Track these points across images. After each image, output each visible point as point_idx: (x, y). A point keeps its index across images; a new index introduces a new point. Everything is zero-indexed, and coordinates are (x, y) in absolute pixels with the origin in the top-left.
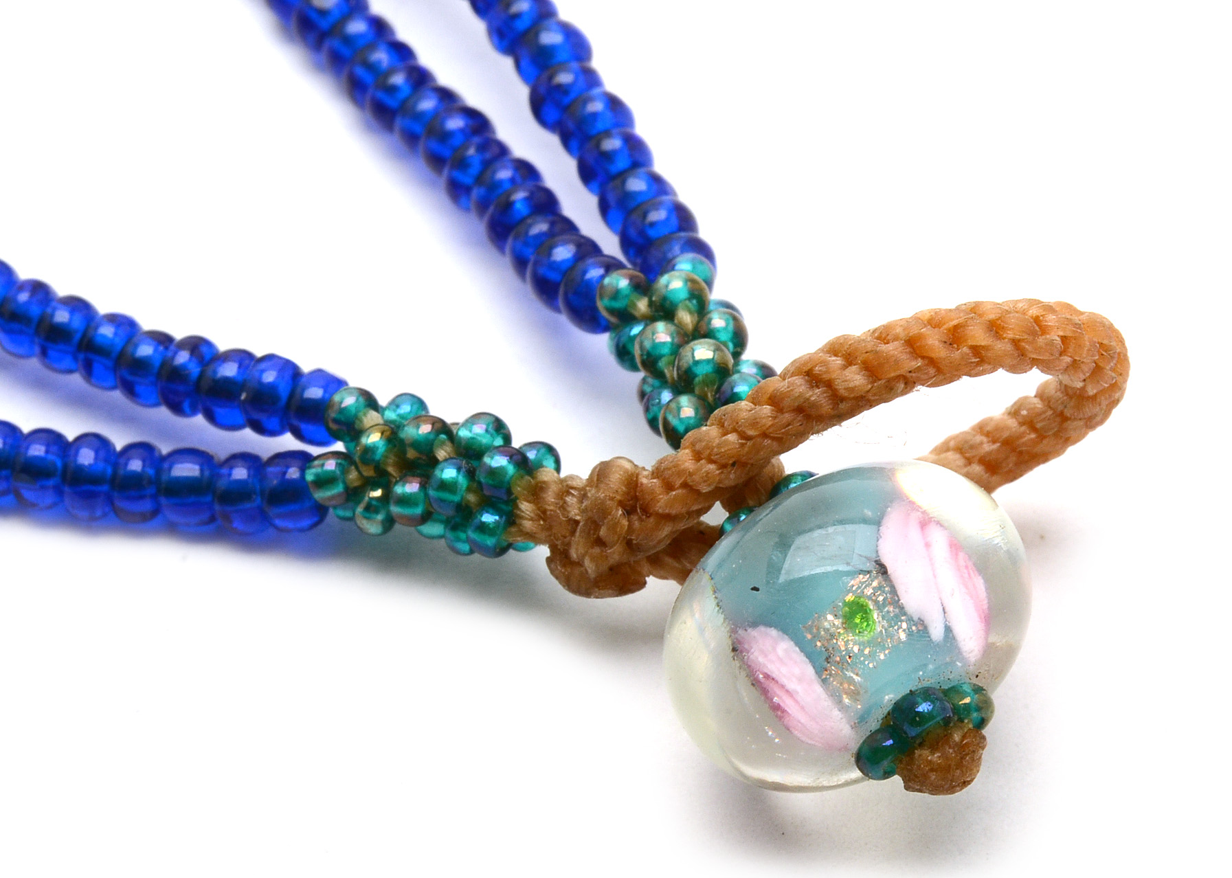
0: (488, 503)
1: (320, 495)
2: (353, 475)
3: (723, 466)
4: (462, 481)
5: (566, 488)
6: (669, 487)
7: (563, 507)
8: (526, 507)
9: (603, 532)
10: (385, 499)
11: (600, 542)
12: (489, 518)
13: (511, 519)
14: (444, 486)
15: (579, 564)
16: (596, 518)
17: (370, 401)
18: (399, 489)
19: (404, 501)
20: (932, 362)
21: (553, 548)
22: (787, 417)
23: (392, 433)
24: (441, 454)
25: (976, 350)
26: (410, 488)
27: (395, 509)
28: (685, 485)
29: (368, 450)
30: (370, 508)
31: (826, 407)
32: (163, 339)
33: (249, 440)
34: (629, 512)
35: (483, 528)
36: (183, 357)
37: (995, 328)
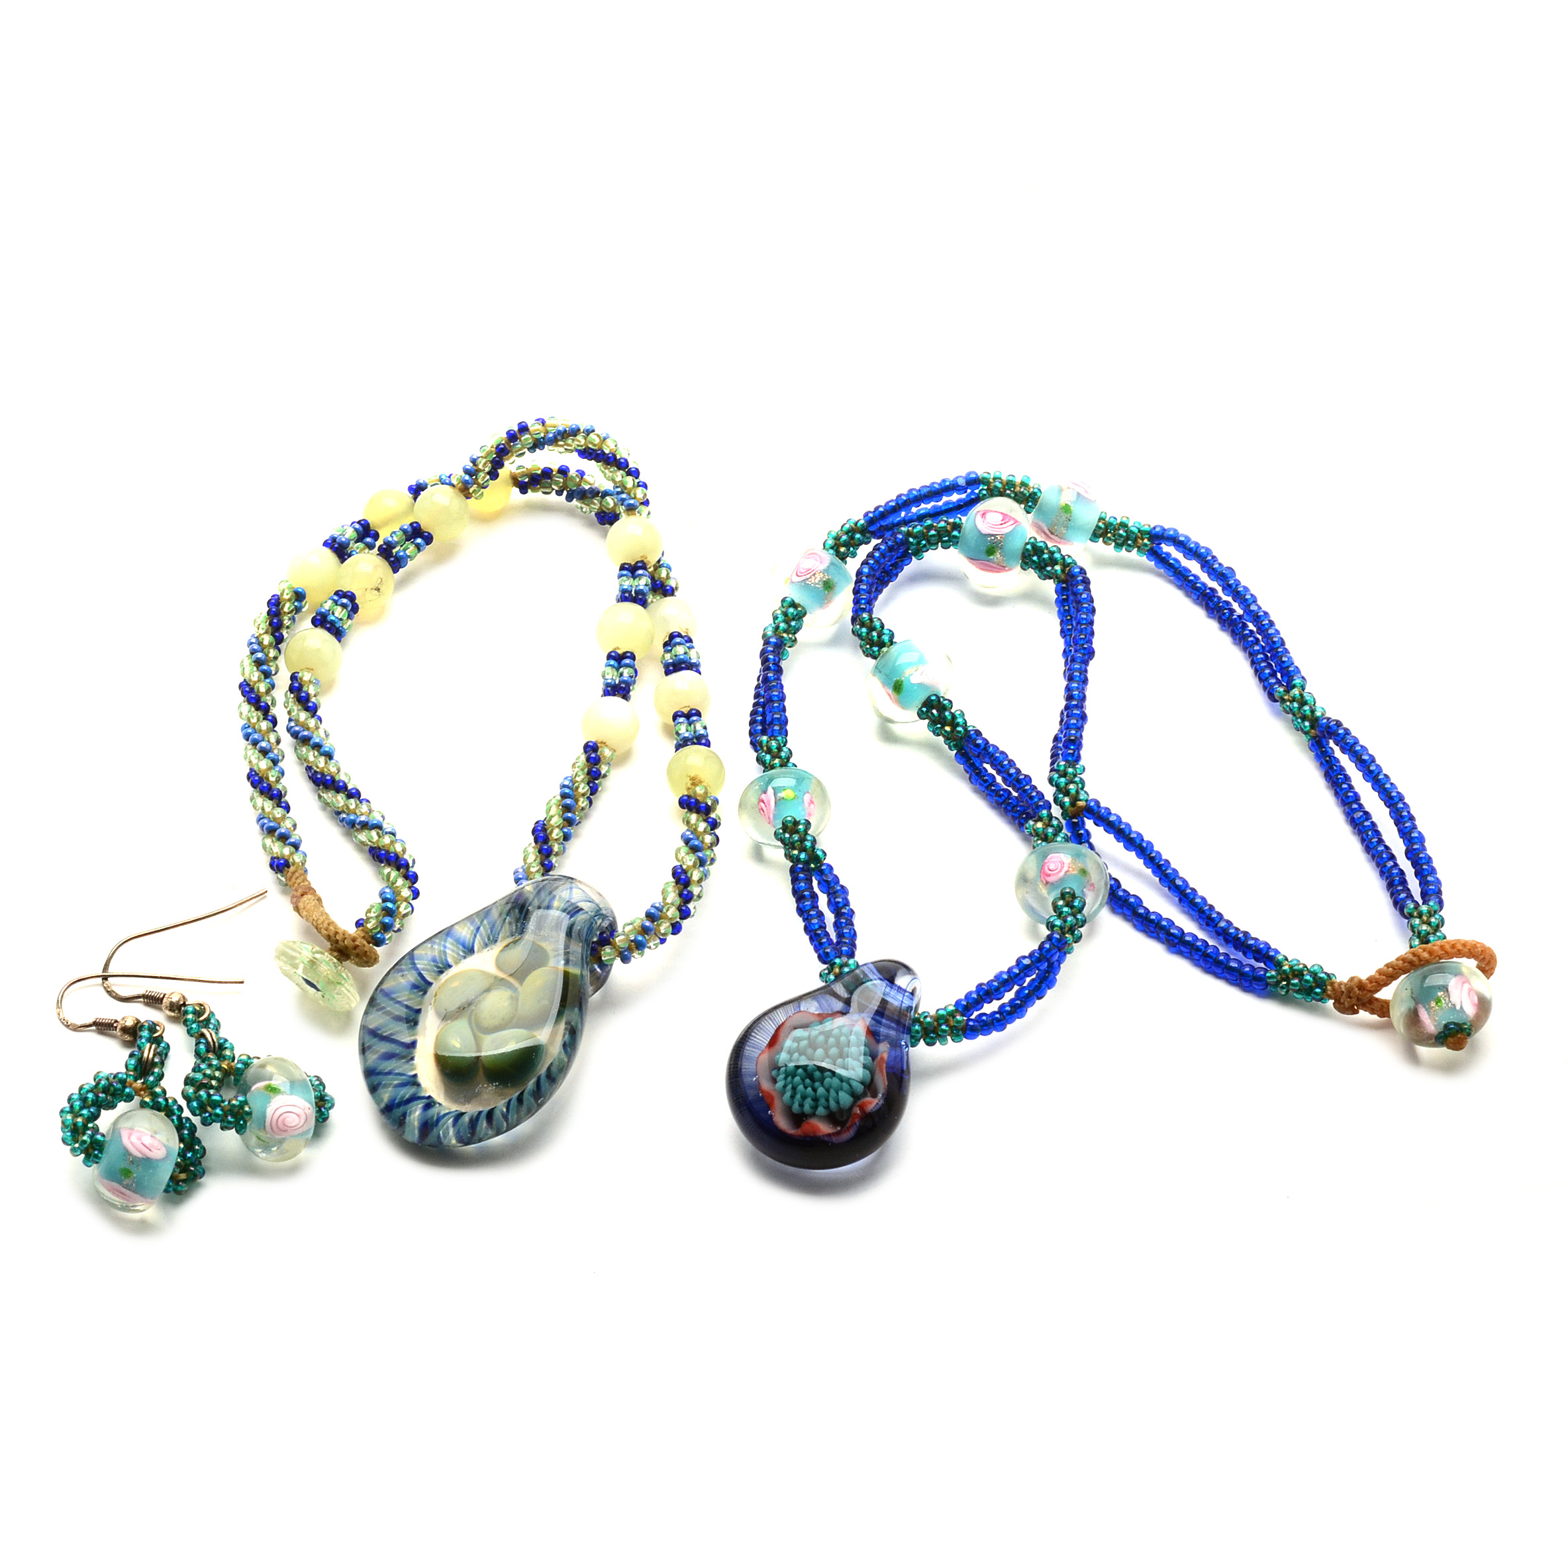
0: (1318, 986)
1: (1269, 980)
2: (1279, 977)
3: (1387, 977)
4: (1311, 979)
5: (1340, 984)
6: (1371, 982)
7: (1340, 988)
8: (1329, 987)
9: (1351, 995)
10: (1288, 985)
11: (1350, 997)
12: (1318, 990)
13: (1324, 991)
14: (1307, 981)
15: (1343, 1004)
16: (1350, 990)
17: (1286, 959)
18: (1292, 982)
19: (1294, 985)
20: (1447, 952)
21: (1336, 1000)
22: (1406, 964)
23: (1291, 967)
24: (1305, 973)
25: (1459, 950)
26: (1296, 981)
27: (1291, 987)
28: (1376, 982)
29: (1285, 971)
30: (1282, 988)
31: (1417, 963)
32: (1237, 929)
33: (1253, 962)
34: (1359, 989)
35: (1316, 993)
36: (1241, 935)
37: (1464, 945)
